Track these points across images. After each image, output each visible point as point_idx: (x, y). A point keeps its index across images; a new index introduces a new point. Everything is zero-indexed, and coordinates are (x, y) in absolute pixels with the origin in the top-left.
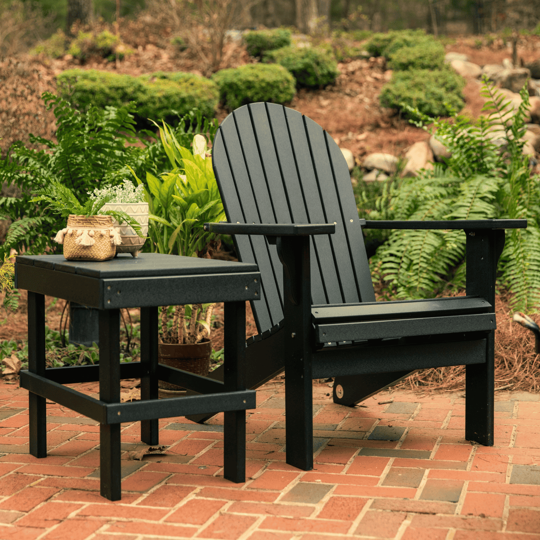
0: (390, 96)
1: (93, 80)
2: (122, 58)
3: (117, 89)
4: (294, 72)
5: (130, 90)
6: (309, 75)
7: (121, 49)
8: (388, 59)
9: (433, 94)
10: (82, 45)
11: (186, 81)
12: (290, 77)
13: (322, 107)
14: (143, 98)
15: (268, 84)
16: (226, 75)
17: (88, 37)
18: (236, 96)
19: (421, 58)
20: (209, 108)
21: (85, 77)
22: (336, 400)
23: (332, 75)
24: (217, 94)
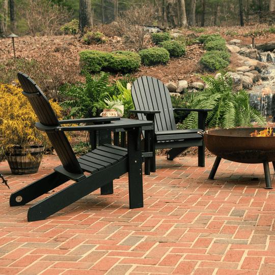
0: (203, 61)
1: (94, 54)
2: (104, 42)
3: (103, 57)
4: (169, 50)
5: (107, 58)
6: (175, 51)
7: (104, 38)
8: (205, 46)
9: (217, 60)
10: (88, 37)
11: (129, 54)
12: (168, 52)
13: (180, 64)
14: (112, 60)
15: (159, 55)
16: (144, 52)
17: (91, 33)
18: (148, 60)
19: (216, 46)
20: (137, 64)
21: (91, 53)
22: (168, 159)
23: (183, 51)
24: (140, 59)
